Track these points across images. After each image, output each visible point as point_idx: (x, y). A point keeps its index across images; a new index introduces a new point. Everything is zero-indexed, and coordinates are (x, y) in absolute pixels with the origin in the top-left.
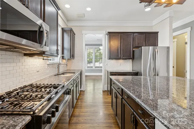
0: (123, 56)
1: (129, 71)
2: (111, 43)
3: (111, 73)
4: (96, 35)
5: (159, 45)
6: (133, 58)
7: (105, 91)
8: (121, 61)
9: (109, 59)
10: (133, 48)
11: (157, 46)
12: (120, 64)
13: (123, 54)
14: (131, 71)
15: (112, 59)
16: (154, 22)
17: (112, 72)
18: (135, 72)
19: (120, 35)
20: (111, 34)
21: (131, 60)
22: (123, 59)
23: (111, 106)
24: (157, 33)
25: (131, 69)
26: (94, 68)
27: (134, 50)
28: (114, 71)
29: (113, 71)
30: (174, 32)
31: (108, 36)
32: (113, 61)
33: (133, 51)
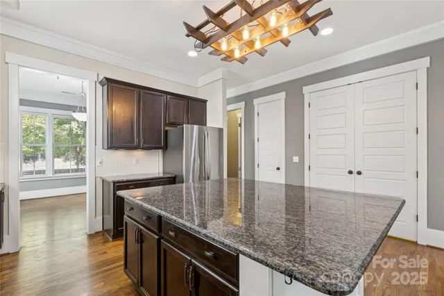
0: (144, 143)
1: (157, 176)
2: (114, 108)
3: (114, 183)
4: (60, 76)
5: (209, 124)
6: (165, 148)
7: (96, 233)
8: (139, 154)
9: (108, 148)
10: (166, 125)
11: (206, 125)
12: (137, 162)
13: (144, 138)
14: (161, 175)
15: (117, 148)
16: (201, 82)
17: (119, 182)
18: (169, 176)
19: (136, 91)
20: (114, 85)
21: (160, 150)
22: (144, 149)
23: (123, 267)
24: (205, 102)
25: (161, 171)
26: (49, 174)
27: (167, 128)
28: (125, 179)
29: (120, 179)
30: (228, 104)
31: (106, 87)
32: (120, 155)
33: (166, 132)
